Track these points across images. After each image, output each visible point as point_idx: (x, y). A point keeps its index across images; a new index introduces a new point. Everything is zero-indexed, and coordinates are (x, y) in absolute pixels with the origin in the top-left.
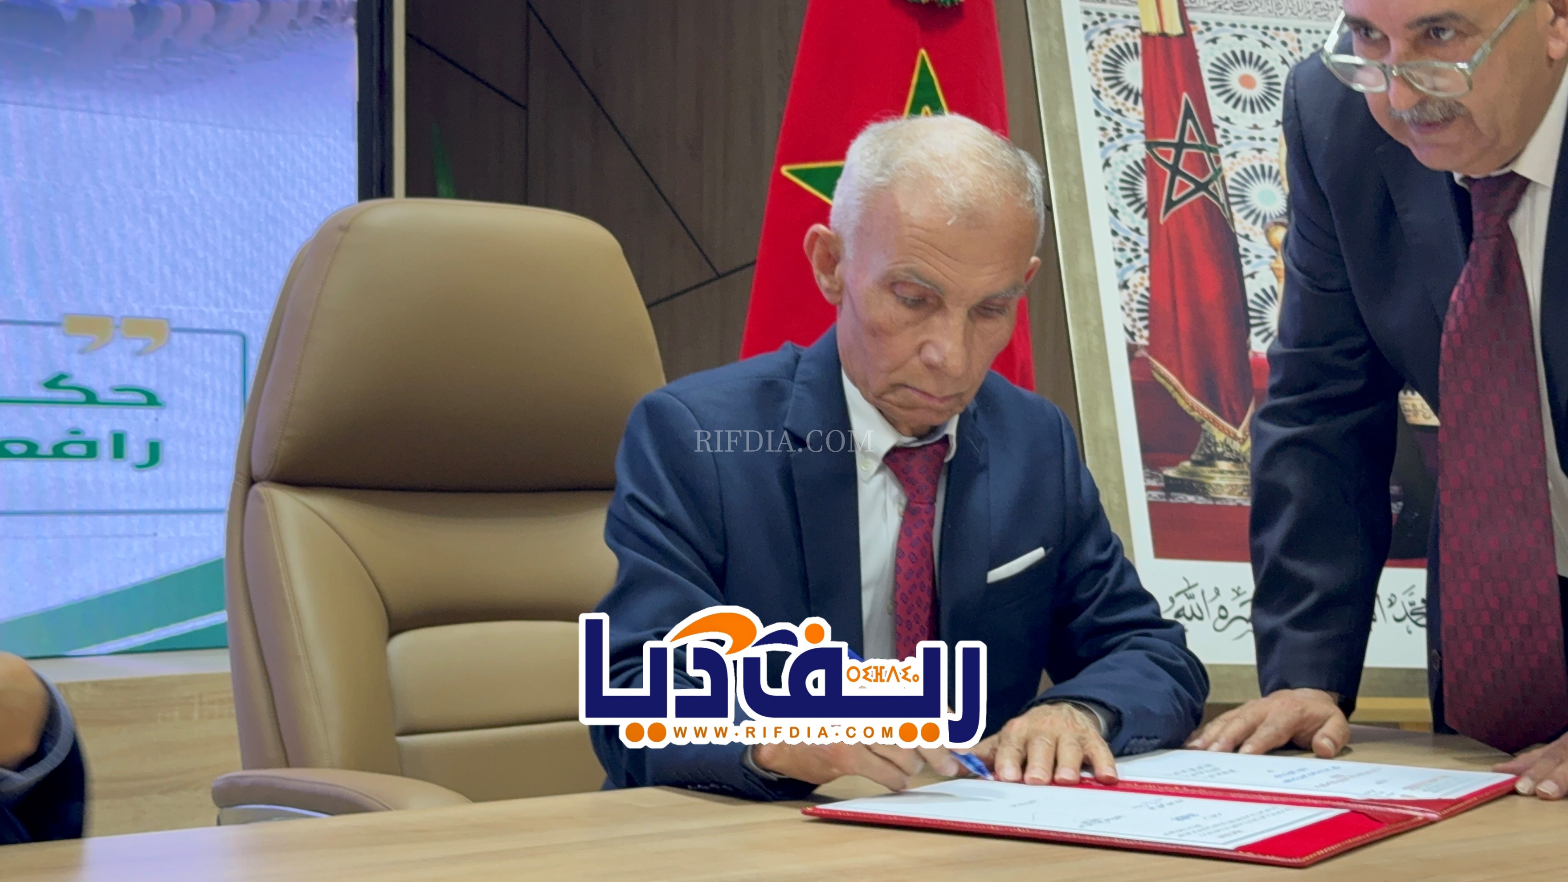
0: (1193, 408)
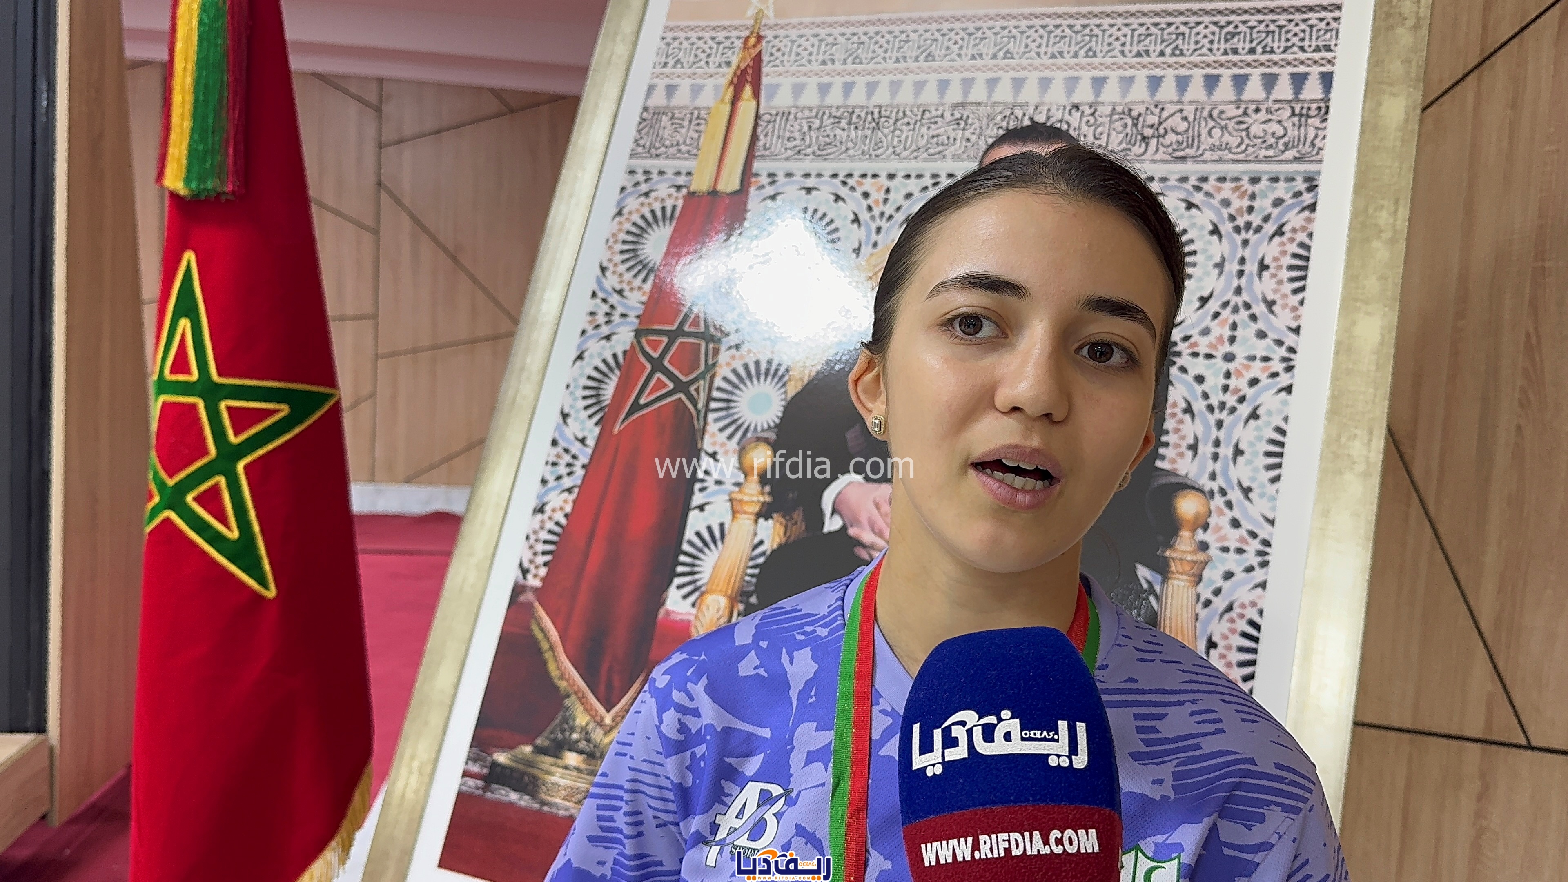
0: (562, 677)
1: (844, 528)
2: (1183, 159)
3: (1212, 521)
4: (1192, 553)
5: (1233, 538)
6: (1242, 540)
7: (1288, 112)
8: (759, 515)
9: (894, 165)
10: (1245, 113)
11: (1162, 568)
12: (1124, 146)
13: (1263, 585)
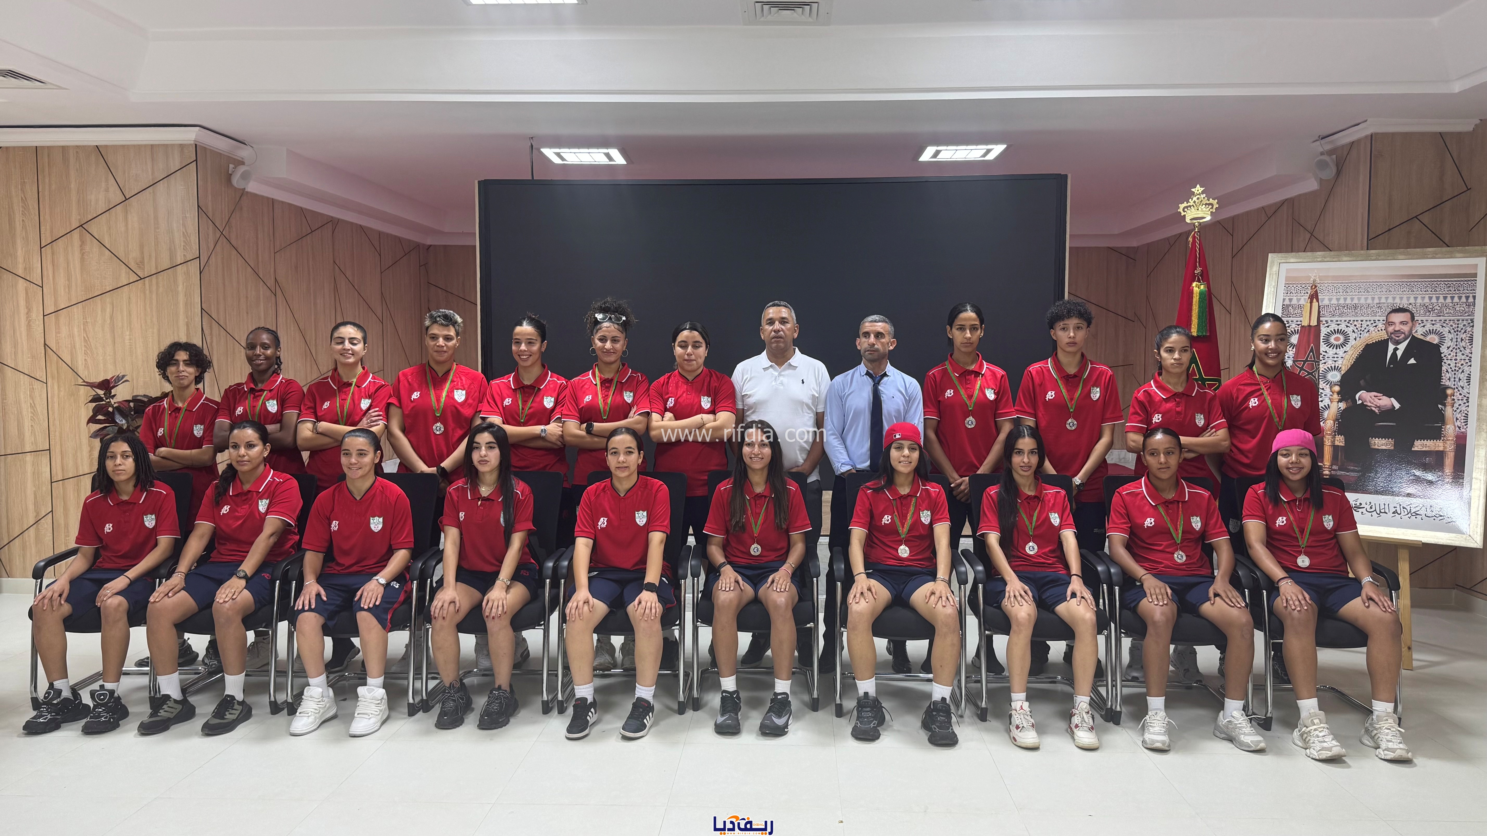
1: (1362, 403)
3: (1455, 394)
5: (1460, 397)
7: (1465, 305)
8: (1338, 402)
9: (1362, 318)
10: (1454, 305)
11: (1444, 405)
13: (1468, 406)
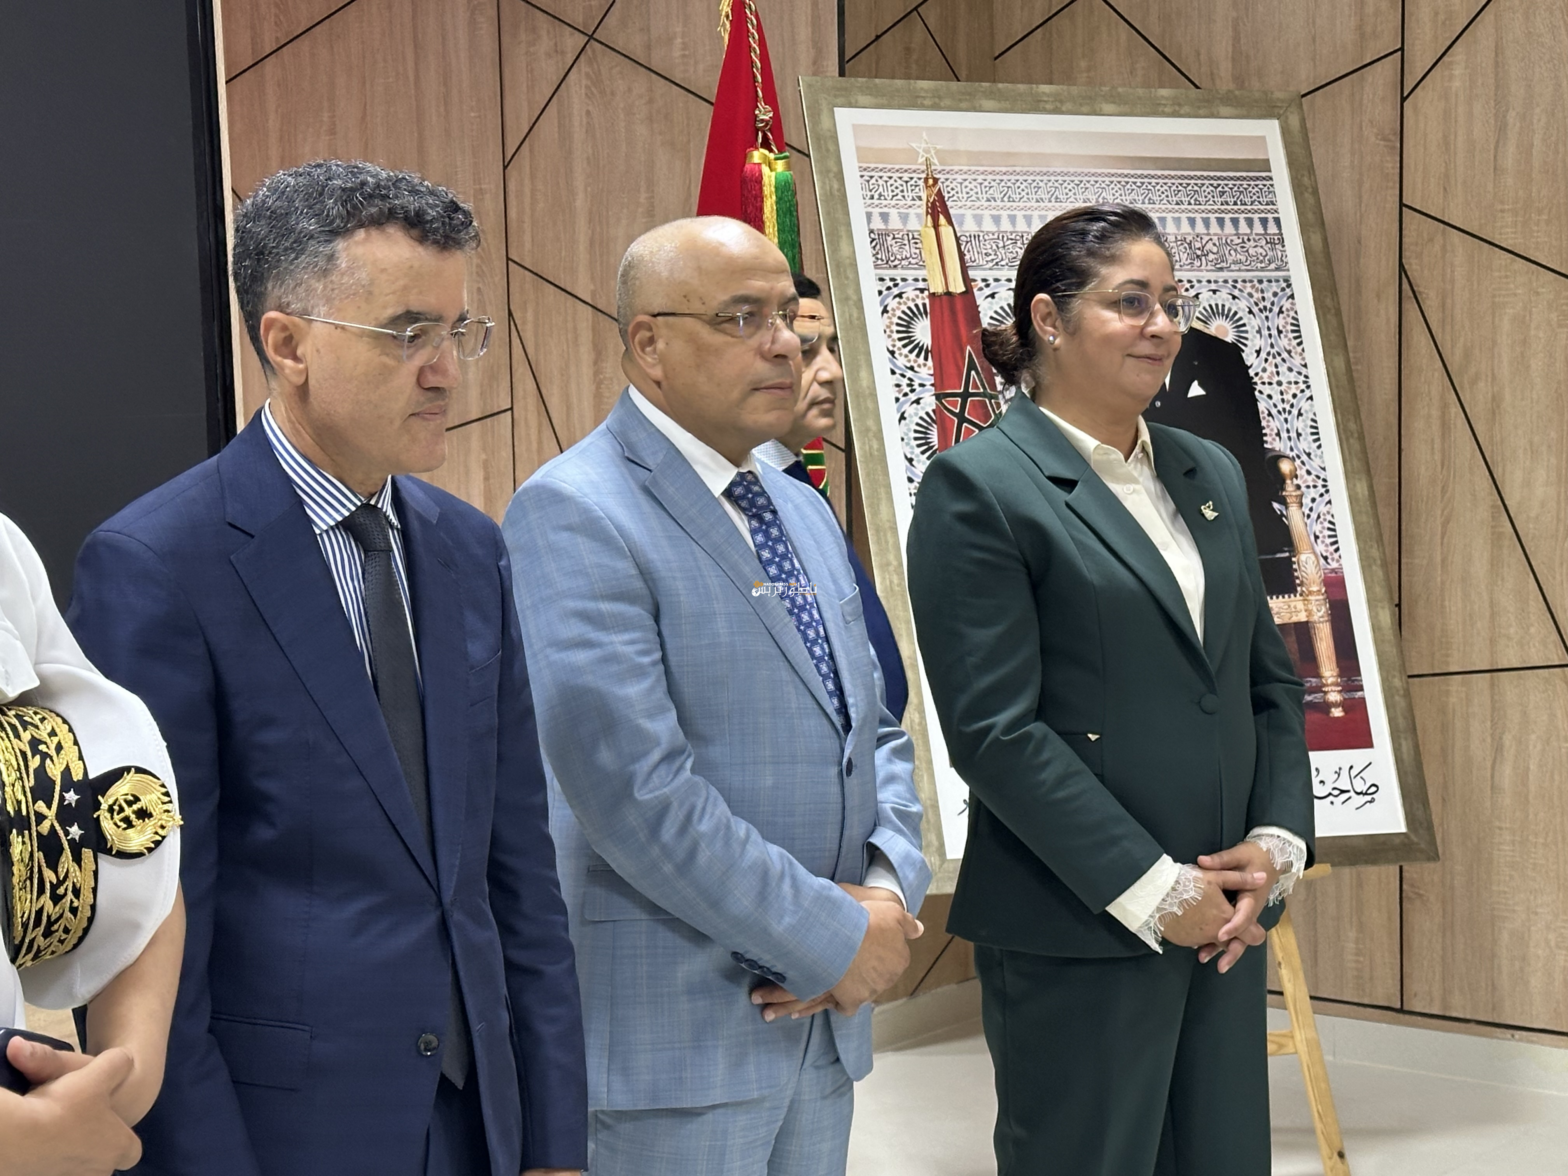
2: (1221, 269)
3: (1298, 472)
4: (1295, 491)
5: (1310, 480)
6: (1314, 480)
7: (1264, 242)
10: (1243, 242)
11: (1283, 501)
12: (1189, 261)
13: (1329, 502)
